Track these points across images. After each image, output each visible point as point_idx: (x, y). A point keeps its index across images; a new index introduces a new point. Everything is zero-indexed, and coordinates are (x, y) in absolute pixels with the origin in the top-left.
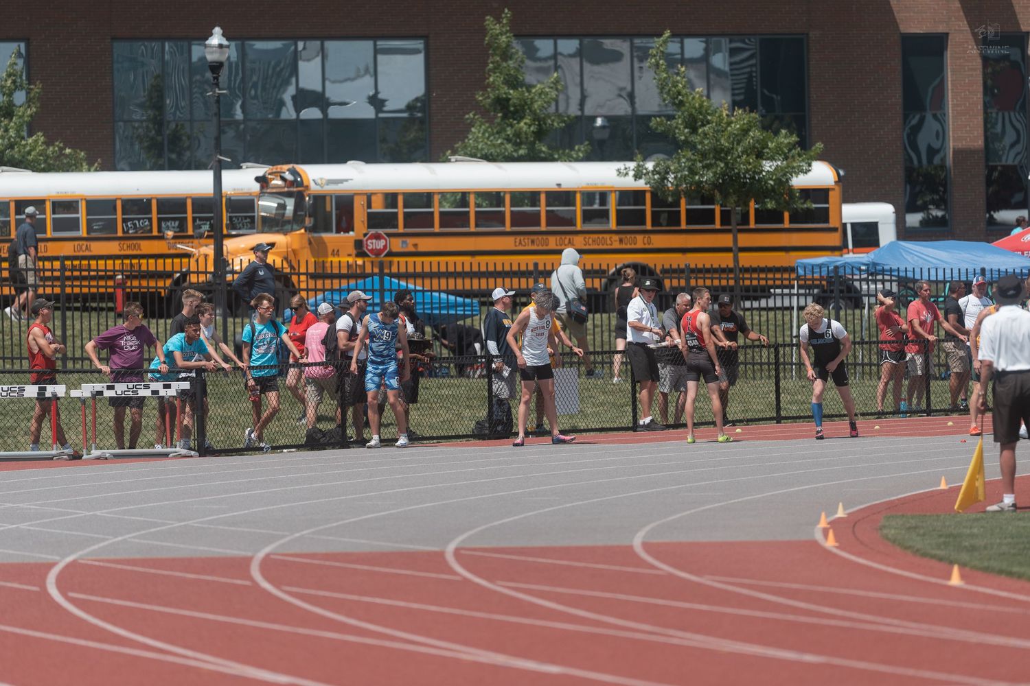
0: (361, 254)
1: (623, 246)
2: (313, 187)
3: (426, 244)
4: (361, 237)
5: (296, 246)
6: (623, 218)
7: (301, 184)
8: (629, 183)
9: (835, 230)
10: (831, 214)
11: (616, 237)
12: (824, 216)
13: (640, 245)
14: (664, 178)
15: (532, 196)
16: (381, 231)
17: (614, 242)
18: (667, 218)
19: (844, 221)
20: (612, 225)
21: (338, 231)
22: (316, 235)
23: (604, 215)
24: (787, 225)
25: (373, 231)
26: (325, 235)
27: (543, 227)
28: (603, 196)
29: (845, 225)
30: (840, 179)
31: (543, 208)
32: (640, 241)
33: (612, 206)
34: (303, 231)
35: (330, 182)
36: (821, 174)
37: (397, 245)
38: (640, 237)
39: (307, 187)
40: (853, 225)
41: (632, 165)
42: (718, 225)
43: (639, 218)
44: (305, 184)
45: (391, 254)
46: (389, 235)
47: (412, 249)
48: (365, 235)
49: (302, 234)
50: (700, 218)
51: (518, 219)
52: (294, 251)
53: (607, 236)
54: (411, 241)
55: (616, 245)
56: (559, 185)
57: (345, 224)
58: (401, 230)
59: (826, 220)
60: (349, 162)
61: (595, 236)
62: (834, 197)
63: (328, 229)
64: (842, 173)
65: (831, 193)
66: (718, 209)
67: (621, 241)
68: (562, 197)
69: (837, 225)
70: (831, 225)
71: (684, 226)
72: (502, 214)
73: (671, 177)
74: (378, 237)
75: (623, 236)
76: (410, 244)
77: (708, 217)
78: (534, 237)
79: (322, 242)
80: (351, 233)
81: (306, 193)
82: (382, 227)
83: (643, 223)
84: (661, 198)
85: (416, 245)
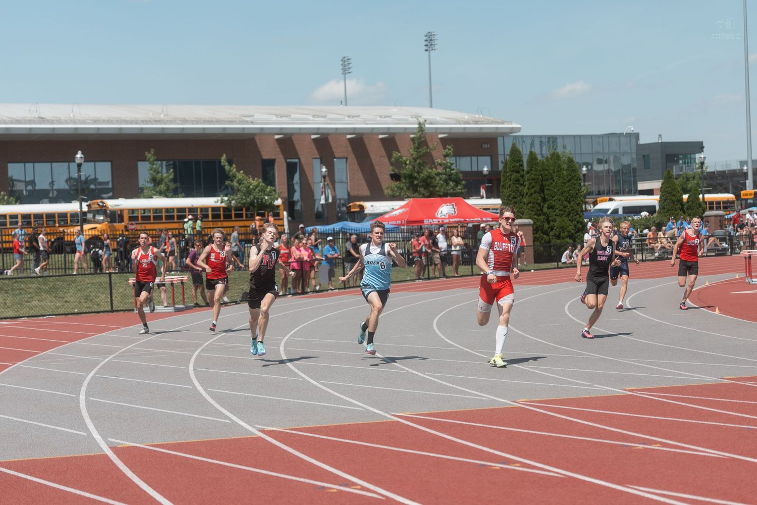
0: (127, 230)
2: (110, 207)
3: (148, 226)
4: (126, 224)
5: (104, 228)
6: (214, 216)
7: (106, 206)
9: (282, 219)
10: (281, 214)
11: (211, 223)
13: (219, 225)
14: (230, 203)
15: (183, 209)
16: (133, 222)
18: (228, 216)
20: (210, 219)
21: (119, 222)
22: (112, 224)
23: (208, 215)
25: (130, 222)
26: (115, 224)
28: (208, 209)
33: (210, 213)
34: (107, 223)
35: (116, 206)
37: (139, 227)
38: (219, 223)
39: (108, 208)
41: (220, 198)
42: (243, 219)
43: (218, 216)
45: (137, 230)
46: (137, 224)
47: (144, 228)
48: (128, 224)
49: (106, 224)
50: (238, 216)
51: (179, 217)
52: (104, 230)
53: (208, 223)
54: (143, 225)
55: (211, 226)
56: (192, 206)
57: (121, 219)
58: (140, 221)
60: (120, 199)
63: (115, 222)
65: (281, 207)
66: (245, 213)
67: (213, 224)
68: (193, 209)
71: (233, 219)
72: (173, 216)
73: (233, 202)
74: (132, 224)
76: (143, 226)
77: (241, 216)
79: (114, 226)
80: (123, 223)
81: (107, 209)
82: (134, 221)
83: (220, 218)
84: (227, 210)
85: (145, 227)
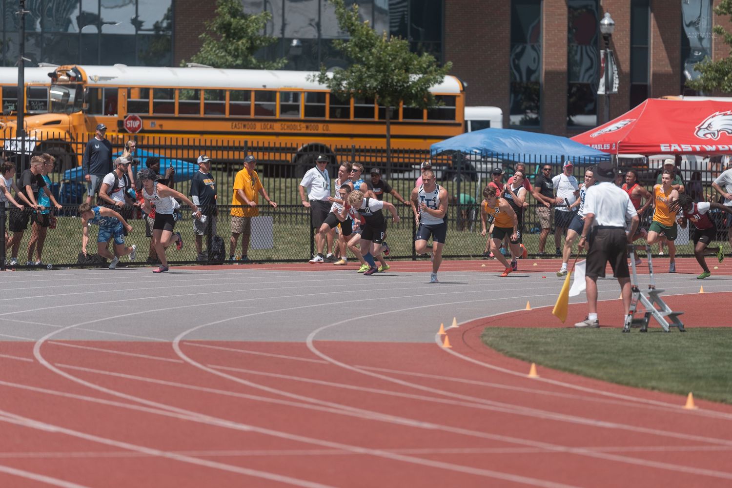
0: (122, 130)
1: (309, 131)
2: (89, 81)
3: (168, 125)
4: (122, 119)
5: (75, 123)
6: (309, 111)
7: (81, 79)
8: (315, 86)
9: (459, 125)
10: (457, 113)
11: (304, 125)
12: (451, 114)
13: (320, 131)
14: (340, 84)
15: (245, 94)
16: (137, 115)
17: (302, 128)
18: (340, 112)
19: (466, 119)
20: (302, 116)
21: (106, 114)
22: (90, 116)
23: (296, 108)
24: (425, 120)
26: (97, 116)
27: (252, 116)
28: (296, 95)
29: (466, 122)
30: (464, 90)
31: (252, 103)
32: (321, 128)
33: (302, 102)
34: (81, 112)
35: (101, 78)
36: (450, 85)
37: (148, 125)
38: (321, 126)
39: (85, 82)
40: (472, 122)
41: (317, 73)
42: (376, 119)
43: (320, 112)
44: (84, 79)
45: (143, 131)
46: (143, 118)
47: (158, 128)
48: (125, 117)
49: (80, 115)
50: (364, 113)
51: (234, 109)
52: (74, 127)
53: (298, 124)
54: (158, 122)
55: (304, 131)
56: (264, 86)
57: (111, 109)
58: (151, 114)
59: (453, 118)
60: (115, 65)
61: (289, 123)
62: (459, 101)
63: (99, 112)
64: (465, 85)
65: (457, 99)
66: (376, 107)
67: (307, 127)
68: (266, 95)
69: (461, 122)
70: (457, 121)
71: (352, 118)
72: (223, 106)
73: (344, 83)
74: (134, 119)
75: (309, 124)
76: (157, 125)
77: (369, 113)
78: (246, 123)
79: (94, 121)
80: (115, 115)
81: (84, 86)
82: (138, 112)
83: (323, 115)
84: (337, 98)
85: (161, 126)
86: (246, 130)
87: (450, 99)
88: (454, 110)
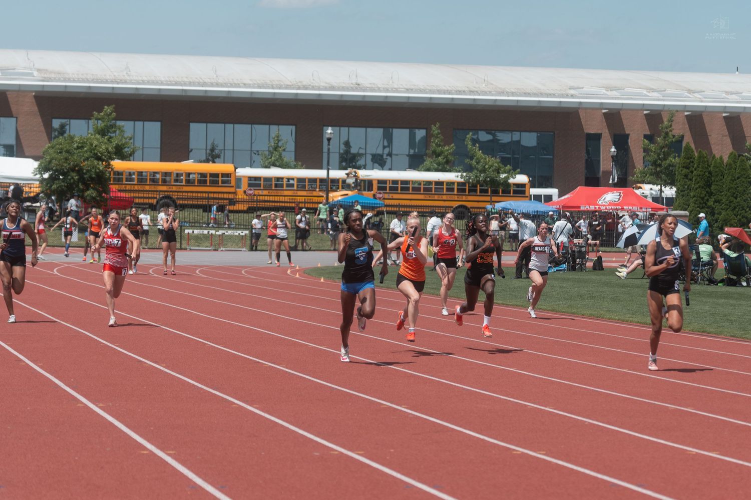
0: (375, 198)
1: (458, 199)
2: (361, 177)
3: (395, 196)
6: (459, 190)
7: (357, 176)
8: (459, 180)
9: (527, 197)
10: (526, 192)
11: (456, 196)
12: (523, 192)
13: (464, 199)
14: (469, 179)
15: (429, 183)
16: (381, 192)
17: (456, 198)
18: (473, 190)
19: (531, 194)
20: (455, 192)
21: (368, 191)
22: (361, 192)
23: (453, 190)
24: (511, 195)
25: (379, 191)
26: (363, 192)
27: (433, 192)
28: (453, 183)
29: (531, 195)
30: (530, 181)
31: (433, 186)
32: (464, 198)
33: (456, 187)
35: (366, 176)
36: (522, 179)
37: (386, 196)
38: (464, 197)
39: (359, 177)
40: (534, 195)
41: (459, 174)
42: (490, 194)
43: (464, 190)
45: (384, 199)
46: (384, 193)
47: (391, 198)
48: (376, 193)
49: (356, 191)
50: (484, 191)
51: (425, 189)
53: (454, 196)
54: (391, 195)
55: (456, 199)
56: (439, 179)
57: (370, 189)
58: (388, 191)
59: (525, 194)
60: (374, 170)
61: (449, 196)
62: (527, 187)
63: (364, 190)
64: (531, 179)
65: (526, 185)
66: (489, 189)
67: (458, 198)
68: (439, 183)
69: (528, 195)
70: (526, 195)
71: (478, 194)
72: (420, 188)
73: (471, 178)
74: (380, 193)
75: (458, 196)
76: (390, 196)
77: (486, 191)
78: (430, 195)
79: (362, 194)
80: (372, 192)
81: (358, 179)
82: (382, 190)
83: (465, 192)
84: (471, 185)
86: (430, 199)
87: (523, 185)
88: (525, 190)
